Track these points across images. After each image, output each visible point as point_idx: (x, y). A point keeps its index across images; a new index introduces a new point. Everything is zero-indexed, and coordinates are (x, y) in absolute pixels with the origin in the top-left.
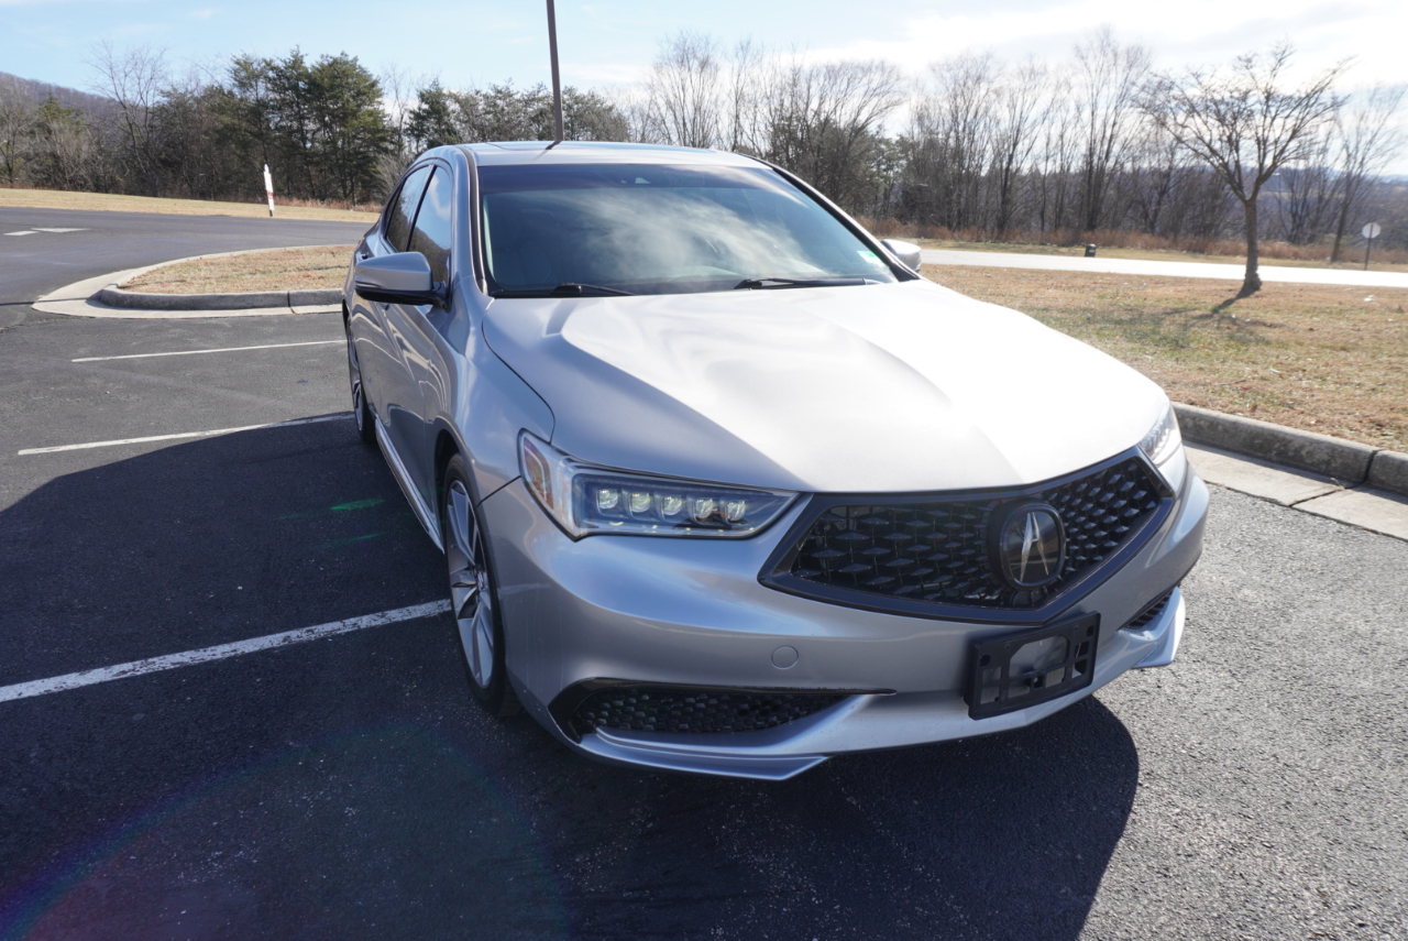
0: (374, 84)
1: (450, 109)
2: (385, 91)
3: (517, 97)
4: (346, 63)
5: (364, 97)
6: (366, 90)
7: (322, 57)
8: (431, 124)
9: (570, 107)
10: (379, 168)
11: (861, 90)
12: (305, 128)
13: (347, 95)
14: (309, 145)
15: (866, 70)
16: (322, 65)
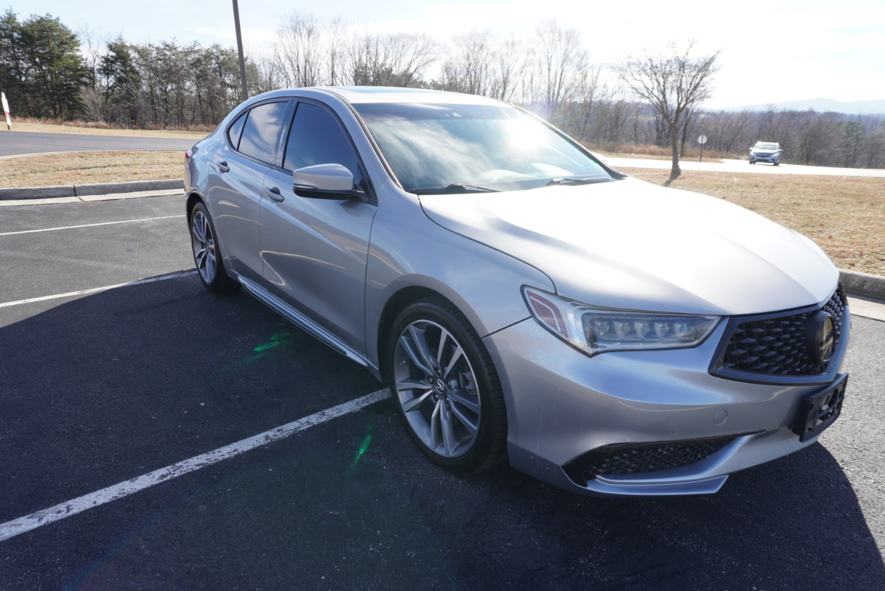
0: (73, 37)
1: (132, 56)
2: (81, 42)
3: (180, 49)
4: (51, 21)
5: (66, 46)
6: (68, 41)
7: (31, 16)
8: (117, 66)
9: (217, 58)
10: (82, 97)
11: (411, 51)
12: (20, 66)
13: (52, 44)
14: (23, 79)
15: (414, 39)
16: (31, 22)
